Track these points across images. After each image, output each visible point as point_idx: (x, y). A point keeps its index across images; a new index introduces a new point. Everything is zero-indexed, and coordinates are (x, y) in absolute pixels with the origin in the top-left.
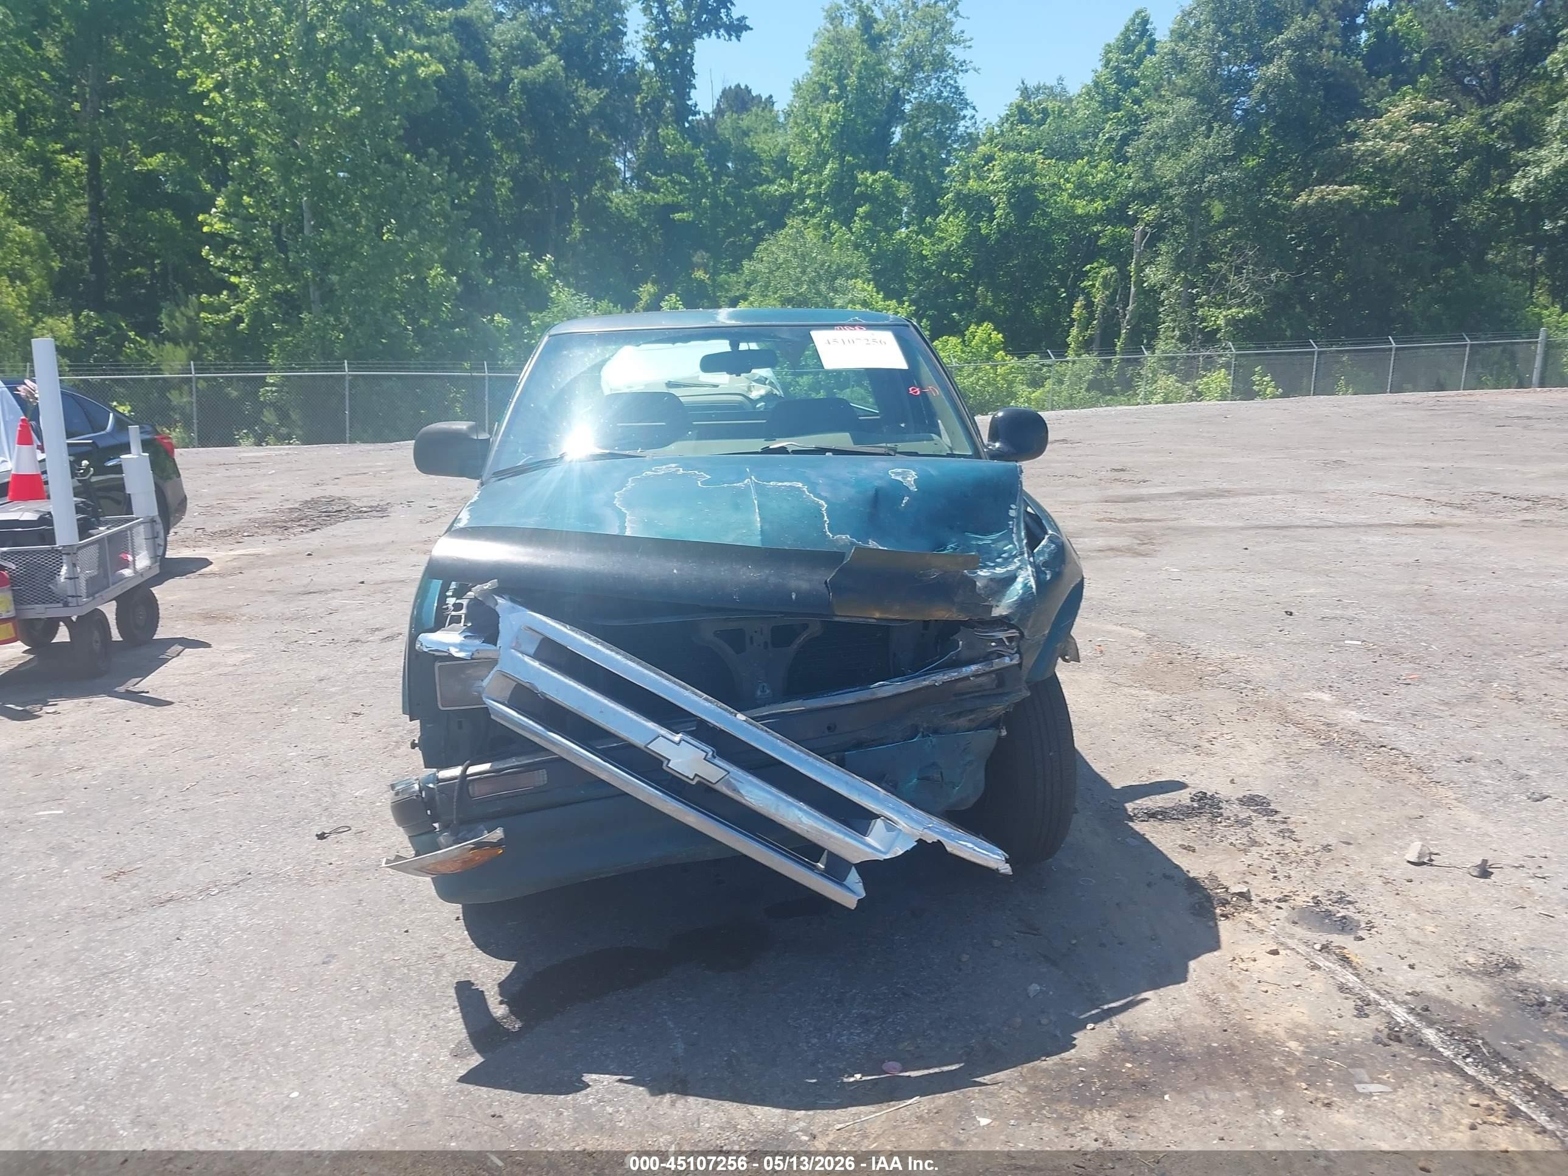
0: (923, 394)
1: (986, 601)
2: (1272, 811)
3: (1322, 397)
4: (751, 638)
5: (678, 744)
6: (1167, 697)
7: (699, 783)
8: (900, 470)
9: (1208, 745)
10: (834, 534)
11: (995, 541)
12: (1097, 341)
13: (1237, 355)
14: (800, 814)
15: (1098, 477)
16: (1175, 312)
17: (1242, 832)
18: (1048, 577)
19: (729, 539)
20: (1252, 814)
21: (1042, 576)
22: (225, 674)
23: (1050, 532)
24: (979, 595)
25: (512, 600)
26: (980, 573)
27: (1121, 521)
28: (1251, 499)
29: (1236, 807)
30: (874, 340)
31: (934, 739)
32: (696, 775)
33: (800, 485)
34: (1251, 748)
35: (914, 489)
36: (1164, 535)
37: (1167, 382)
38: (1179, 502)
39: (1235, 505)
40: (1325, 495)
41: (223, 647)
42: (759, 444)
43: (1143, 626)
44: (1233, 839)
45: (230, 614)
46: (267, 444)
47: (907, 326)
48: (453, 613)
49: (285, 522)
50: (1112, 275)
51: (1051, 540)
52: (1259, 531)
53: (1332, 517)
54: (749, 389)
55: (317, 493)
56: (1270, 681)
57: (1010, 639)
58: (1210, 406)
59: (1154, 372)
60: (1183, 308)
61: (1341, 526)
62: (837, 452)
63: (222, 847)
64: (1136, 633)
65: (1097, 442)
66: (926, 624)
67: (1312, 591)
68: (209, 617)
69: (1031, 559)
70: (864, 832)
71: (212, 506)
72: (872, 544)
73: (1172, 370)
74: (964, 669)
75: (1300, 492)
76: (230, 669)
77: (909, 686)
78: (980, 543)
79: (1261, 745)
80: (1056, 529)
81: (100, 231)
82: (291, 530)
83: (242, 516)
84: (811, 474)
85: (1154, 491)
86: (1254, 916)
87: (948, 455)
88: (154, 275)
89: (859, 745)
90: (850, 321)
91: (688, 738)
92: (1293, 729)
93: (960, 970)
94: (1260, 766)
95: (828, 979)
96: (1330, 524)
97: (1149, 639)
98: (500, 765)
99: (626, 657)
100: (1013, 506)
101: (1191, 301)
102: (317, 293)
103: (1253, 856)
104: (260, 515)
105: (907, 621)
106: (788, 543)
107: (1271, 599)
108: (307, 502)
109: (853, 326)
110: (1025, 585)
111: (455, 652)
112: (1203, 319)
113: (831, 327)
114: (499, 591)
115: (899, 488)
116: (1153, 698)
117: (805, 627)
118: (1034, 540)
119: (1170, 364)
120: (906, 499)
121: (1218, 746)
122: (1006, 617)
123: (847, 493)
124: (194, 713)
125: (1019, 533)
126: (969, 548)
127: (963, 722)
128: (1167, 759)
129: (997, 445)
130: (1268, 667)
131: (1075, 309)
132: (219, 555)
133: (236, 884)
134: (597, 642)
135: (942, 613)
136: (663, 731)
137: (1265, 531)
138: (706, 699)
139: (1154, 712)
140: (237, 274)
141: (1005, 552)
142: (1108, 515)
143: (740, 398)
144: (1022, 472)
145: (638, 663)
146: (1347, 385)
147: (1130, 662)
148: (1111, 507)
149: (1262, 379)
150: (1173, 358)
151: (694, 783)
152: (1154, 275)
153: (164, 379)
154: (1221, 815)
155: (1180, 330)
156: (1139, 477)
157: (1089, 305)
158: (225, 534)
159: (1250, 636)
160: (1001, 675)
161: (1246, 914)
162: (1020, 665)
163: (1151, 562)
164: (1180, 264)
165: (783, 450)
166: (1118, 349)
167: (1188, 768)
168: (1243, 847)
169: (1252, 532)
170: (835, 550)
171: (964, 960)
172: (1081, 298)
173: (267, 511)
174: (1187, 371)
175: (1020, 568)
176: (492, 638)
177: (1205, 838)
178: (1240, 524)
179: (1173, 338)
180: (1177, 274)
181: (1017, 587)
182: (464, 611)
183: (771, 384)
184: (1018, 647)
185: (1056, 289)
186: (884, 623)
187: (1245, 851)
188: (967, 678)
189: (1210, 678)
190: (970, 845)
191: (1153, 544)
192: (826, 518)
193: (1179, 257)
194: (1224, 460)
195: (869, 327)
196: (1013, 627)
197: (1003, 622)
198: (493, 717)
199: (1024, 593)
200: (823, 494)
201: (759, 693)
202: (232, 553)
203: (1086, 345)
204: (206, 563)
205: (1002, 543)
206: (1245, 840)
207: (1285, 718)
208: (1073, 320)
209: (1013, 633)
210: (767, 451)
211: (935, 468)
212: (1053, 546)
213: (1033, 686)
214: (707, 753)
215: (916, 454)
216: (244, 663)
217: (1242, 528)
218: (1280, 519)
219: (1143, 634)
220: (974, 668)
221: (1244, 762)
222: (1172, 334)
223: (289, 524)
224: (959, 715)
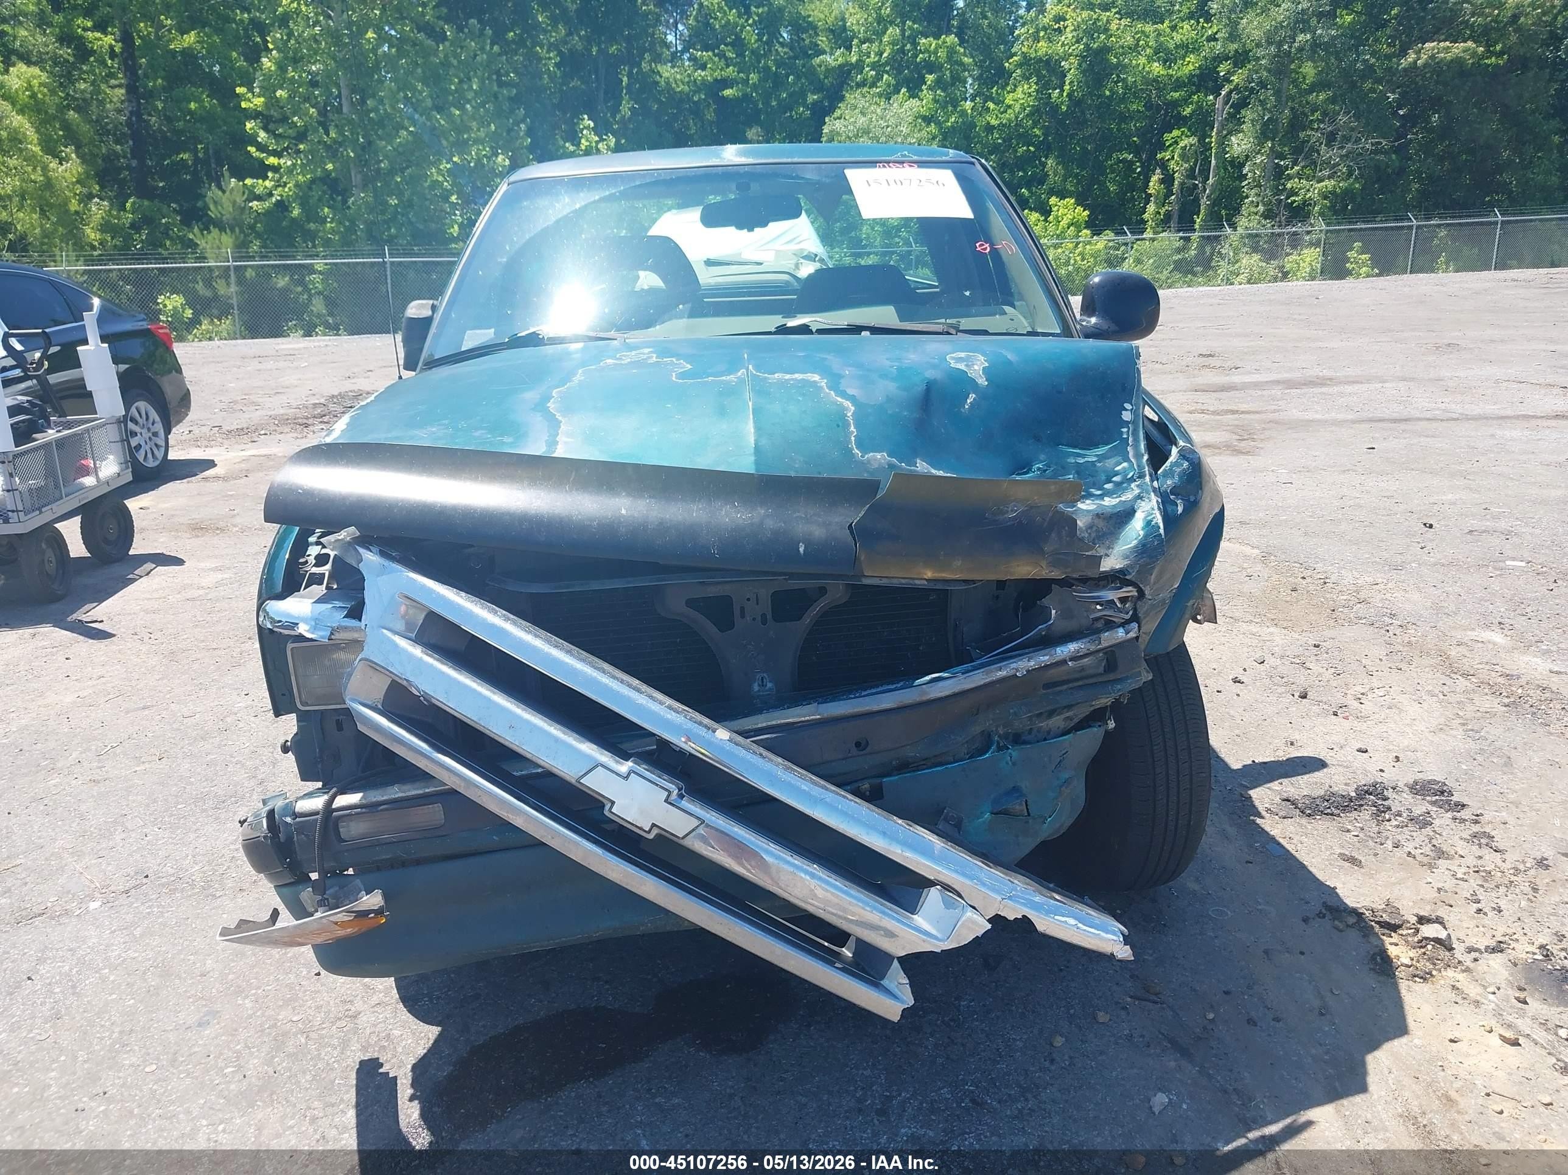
0: (995, 252)
1: (1091, 548)
2: (1457, 804)
3: (1421, 275)
4: (742, 609)
5: (626, 778)
6: (1296, 636)
7: (658, 836)
8: (963, 355)
9: (1356, 704)
10: (865, 451)
11: (1102, 458)
12: (1175, 217)
13: (1327, 231)
14: (813, 883)
15: (1184, 363)
16: (1259, 186)
17: (1420, 836)
18: (1180, 509)
19: (704, 462)
20: (1430, 808)
21: (1170, 508)
22: (193, 599)
23: (1181, 443)
24: (1082, 540)
25: (383, 554)
26: (1080, 505)
27: (1214, 413)
28: (1357, 387)
29: (1407, 798)
30: (928, 181)
31: (1014, 753)
32: (654, 825)
33: (816, 378)
34: (1413, 710)
35: (982, 381)
36: (1264, 429)
37: (1250, 261)
38: (1277, 392)
39: (1341, 394)
40: (1441, 383)
41: (202, 565)
42: (773, 322)
43: (1254, 541)
44: (1409, 847)
45: (221, 524)
46: (317, 335)
47: (973, 164)
48: (315, 570)
49: (307, 418)
50: (1191, 145)
51: (1183, 455)
52: (1374, 424)
53: (1457, 409)
54: (797, 266)
55: (347, 386)
56: (1421, 616)
57: (1123, 600)
58: (1296, 287)
59: (1236, 251)
60: (1269, 181)
61: (1468, 418)
62: (875, 330)
63: (123, 836)
64: (1248, 550)
65: (1181, 325)
66: (1001, 584)
67: (1450, 496)
68: (198, 529)
69: (1155, 484)
70: (911, 906)
71: (235, 402)
72: (922, 466)
73: (1255, 249)
74: (1058, 650)
75: (1412, 379)
76: (201, 592)
77: (978, 678)
78: (1081, 460)
79: (1425, 705)
80: (1188, 439)
81: (137, 113)
82: (311, 428)
83: (264, 413)
84: (835, 362)
85: (1247, 379)
86: (1461, 977)
87: (1029, 334)
88: (196, 160)
89: (904, 766)
90: (897, 157)
91: (640, 769)
92: (1462, 683)
93: (1052, 1061)
94: (1430, 736)
95: (867, 1073)
96: (1455, 416)
97: (1264, 558)
98: (377, 796)
99: (549, 642)
100: (1128, 406)
101: (1279, 173)
102: (359, 176)
103: (1441, 875)
104: (282, 411)
105: (974, 582)
106: (796, 467)
107: (1402, 507)
108: (333, 397)
109: (902, 163)
110: (1148, 523)
111: (303, 629)
112: (1293, 193)
113: (873, 164)
114: (365, 541)
115: (961, 382)
116: (1279, 638)
117: (823, 591)
118: (1158, 456)
119: (1254, 242)
120: (972, 397)
121: (1368, 707)
122: (1122, 571)
123: (885, 389)
124: (144, 648)
125: (1136, 446)
126: (1064, 469)
127: (1057, 722)
128: (1308, 724)
129: (1093, 320)
130: (1416, 596)
131: (1151, 184)
132: (225, 456)
133: (127, 892)
134: (507, 619)
135: (1024, 569)
136: (604, 757)
137: (1380, 425)
138: (670, 707)
139: (1282, 657)
140: (278, 154)
141: (1117, 474)
142: (1200, 406)
143: (786, 277)
144: (1139, 355)
145: (568, 652)
146: (1447, 263)
147: (1246, 588)
148: (1202, 397)
149: (1357, 256)
150: (1257, 235)
151: (651, 836)
152: (1239, 144)
153: (209, 267)
154: (1389, 809)
155: (1264, 205)
156: (1229, 364)
157: (1168, 180)
158: (241, 432)
159: (1386, 555)
160: (1112, 658)
161: (1450, 973)
162: (1137, 638)
163: (1256, 462)
164: (1266, 132)
165: (804, 329)
166: (1197, 226)
167: (1335, 738)
168: (1426, 860)
169: (1367, 426)
170: (866, 476)
171: (1056, 1044)
172: (1158, 171)
173: (290, 407)
174: (1270, 249)
175: (1139, 497)
176: (356, 613)
177: (1371, 843)
178: (1350, 417)
179: (1256, 214)
180: (1261, 144)
181: (1136, 527)
182: (328, 567)
183: (822, 261)
184: (1135, 609)
185: (1132, 163)
186: (939, 586)
187: (1431, 867)
188: (1064, 662)
189: (1346, 610)
190: (1072, 921)
191: (1254, 440)
192: (852, 428)
193: (1265, 125)
194: (1320, 344)
195: (922, 164)
196: (1130, 583)
197: (1117, 578)
198: (360, 727)
199: (1146, 536)
200: (850, 392)
201: (756, 687)
202: (243, 453)
203: (1165, 223)
204: (210, 464)
205: (1113, 461)
206: (1427, 849)
207: (1451, 668)
208: (1150, 195)
209: (1130, 591)
210: (783, 330)
211: (1011, 352)
212: (1186, 464)
213: (1154, 662)
214: (670, 793)
215: (985, 333)
216: (218, 584)
217: (1354, 422)
218: (1395, 410)
219: (1256, 551)
220: (1072, 647)
221: (1407, 729)
222: (1255, 210)
223: (310, 421)
224: (1051, 714)
